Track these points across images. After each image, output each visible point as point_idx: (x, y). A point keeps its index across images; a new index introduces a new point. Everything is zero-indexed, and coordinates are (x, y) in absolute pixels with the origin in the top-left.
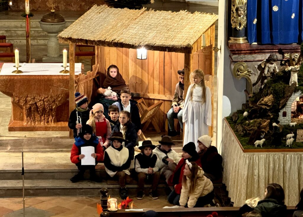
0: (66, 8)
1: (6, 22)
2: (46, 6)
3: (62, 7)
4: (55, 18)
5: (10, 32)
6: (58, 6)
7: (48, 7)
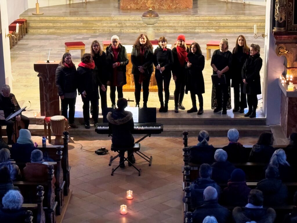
0: (159, 7)
1: (119, 18)
2: (146, 6)
3: (156, 6)
4: (152, 14)
5: (121, 24)
6: (154, 6)
7: (147, 7)
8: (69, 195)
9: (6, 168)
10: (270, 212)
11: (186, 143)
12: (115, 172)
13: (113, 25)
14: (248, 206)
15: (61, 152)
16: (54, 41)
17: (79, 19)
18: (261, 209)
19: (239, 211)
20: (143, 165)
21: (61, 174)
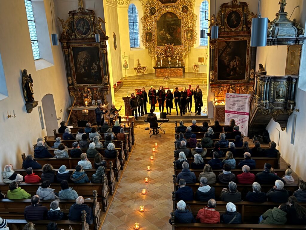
0: (170, 75)
2: (165, 75)
4: (167, 78)
5: (156, 82)
6: (168, 75)
8: (134, 145)
9: (110, 135)
10: (205, 150)
11: (176, 125)
12: (151, 136)
13: (153, 82)
14: (197, 148)
15: (131, 129)
16: (132, 89)
17: (141, 80)
18: (201, 149)
19: (193, 150)
20: (162, 134)
21: (131, 137)
